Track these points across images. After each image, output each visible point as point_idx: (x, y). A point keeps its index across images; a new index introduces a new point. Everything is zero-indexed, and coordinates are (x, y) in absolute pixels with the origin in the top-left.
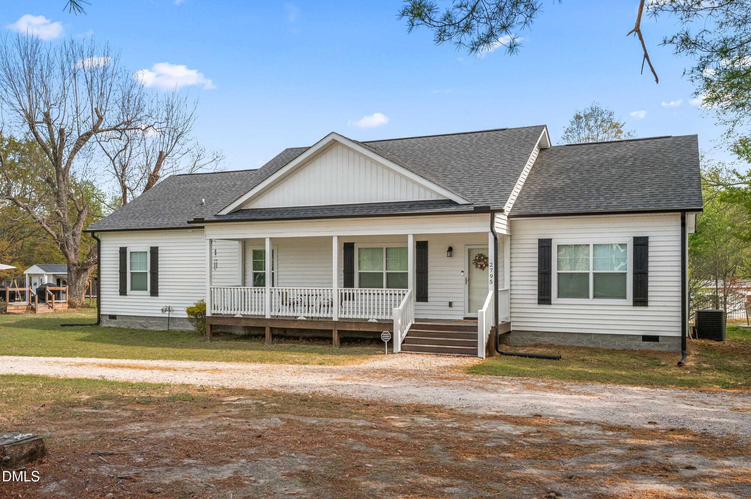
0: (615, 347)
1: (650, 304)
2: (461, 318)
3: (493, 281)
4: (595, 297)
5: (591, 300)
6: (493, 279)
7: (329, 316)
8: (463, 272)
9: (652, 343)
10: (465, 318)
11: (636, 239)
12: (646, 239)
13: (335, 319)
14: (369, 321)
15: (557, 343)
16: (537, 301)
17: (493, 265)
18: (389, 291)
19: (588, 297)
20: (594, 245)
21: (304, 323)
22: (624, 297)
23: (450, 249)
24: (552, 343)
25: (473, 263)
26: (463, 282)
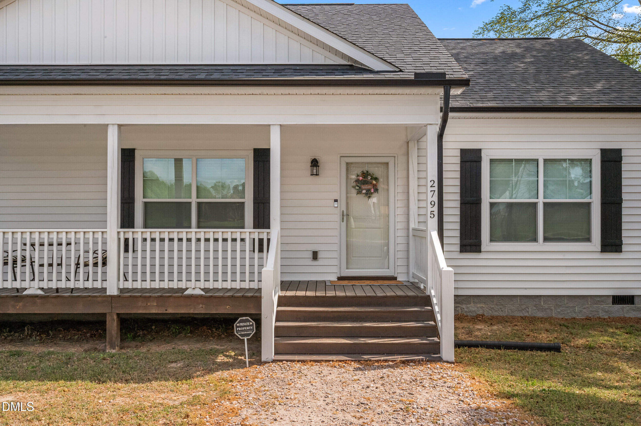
0: (574, 315)
1: (624, 248)
2: (334, 278)
3: (436, 213)
4: (546, 239)
5: (540, 245)
6: (436, 209)
7: (98, 285)
8: (336, 201)
9: (627, 307)
10: (340, 279)
11: (604, 152)
12: (618, 152)
13: (112, 291)
14: (186, 293)
15: (488, 313)
16: (458, 248)
17: (436, 184)
18: (202, 233)
19: (535, 240)
20: (545, 161)
21: (38, 301)
22: (588, 240)
23: (315, 163)
24: (480, 312)
25: (354, 187)
26: (337, 217)
